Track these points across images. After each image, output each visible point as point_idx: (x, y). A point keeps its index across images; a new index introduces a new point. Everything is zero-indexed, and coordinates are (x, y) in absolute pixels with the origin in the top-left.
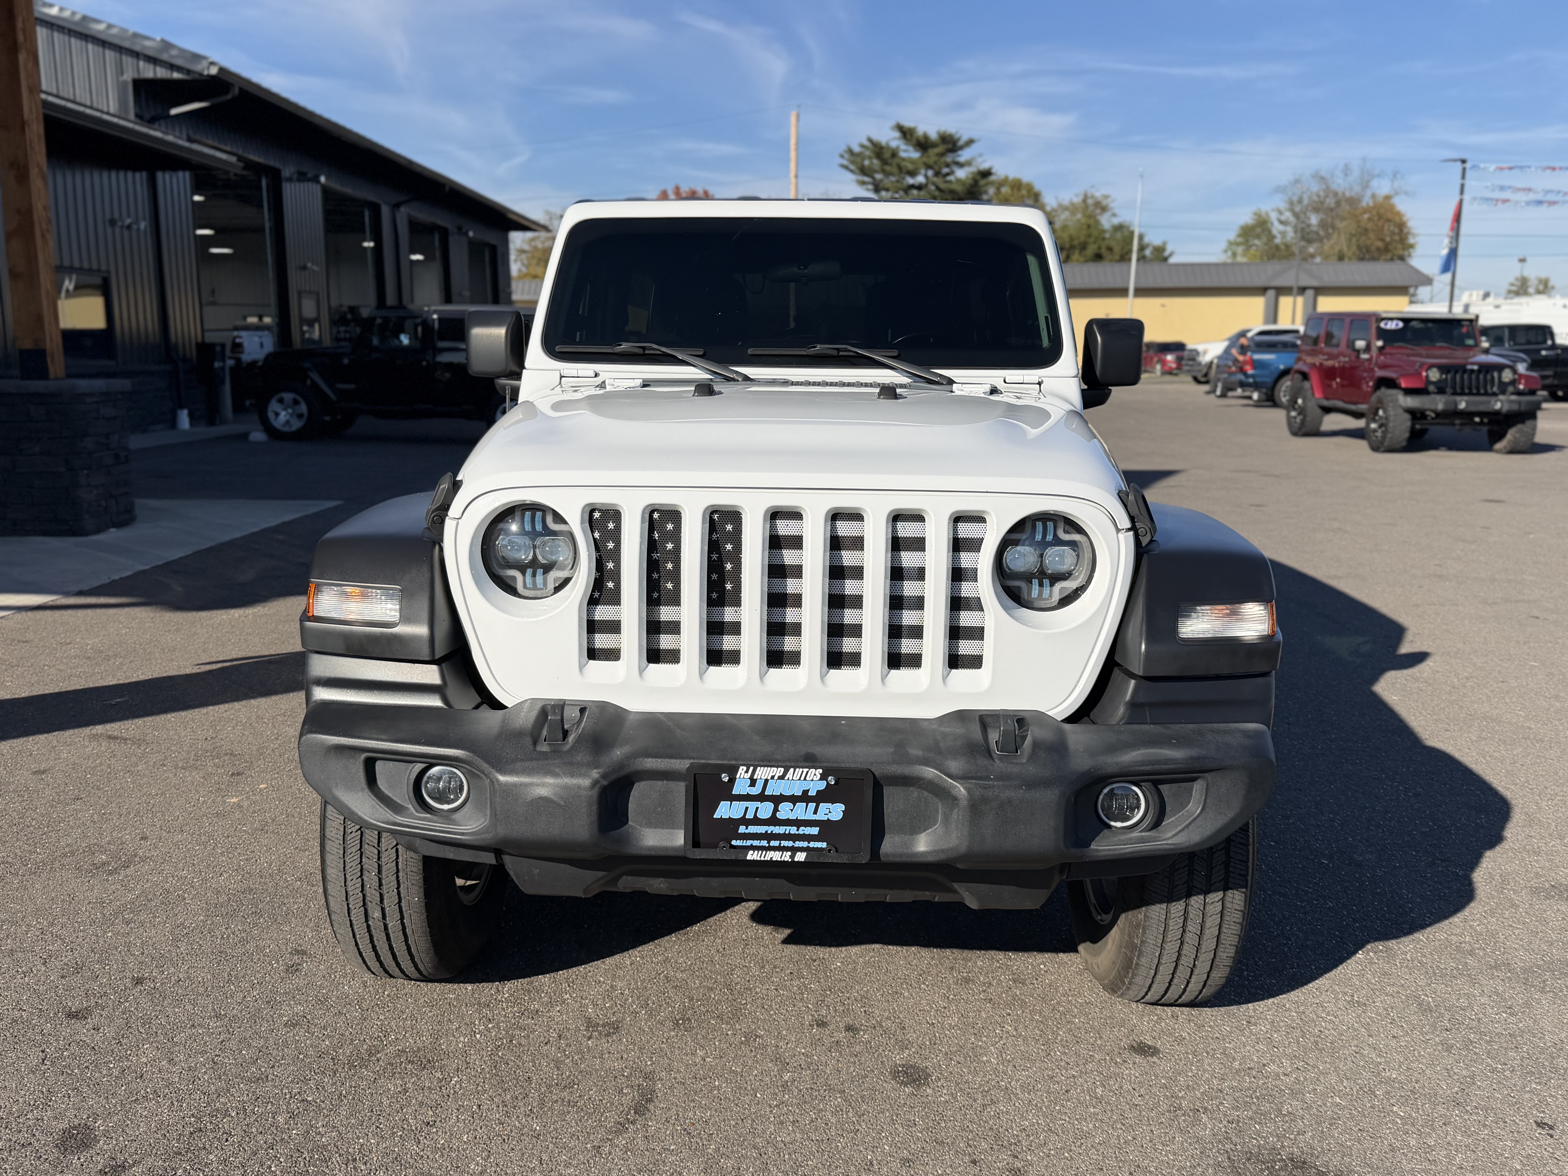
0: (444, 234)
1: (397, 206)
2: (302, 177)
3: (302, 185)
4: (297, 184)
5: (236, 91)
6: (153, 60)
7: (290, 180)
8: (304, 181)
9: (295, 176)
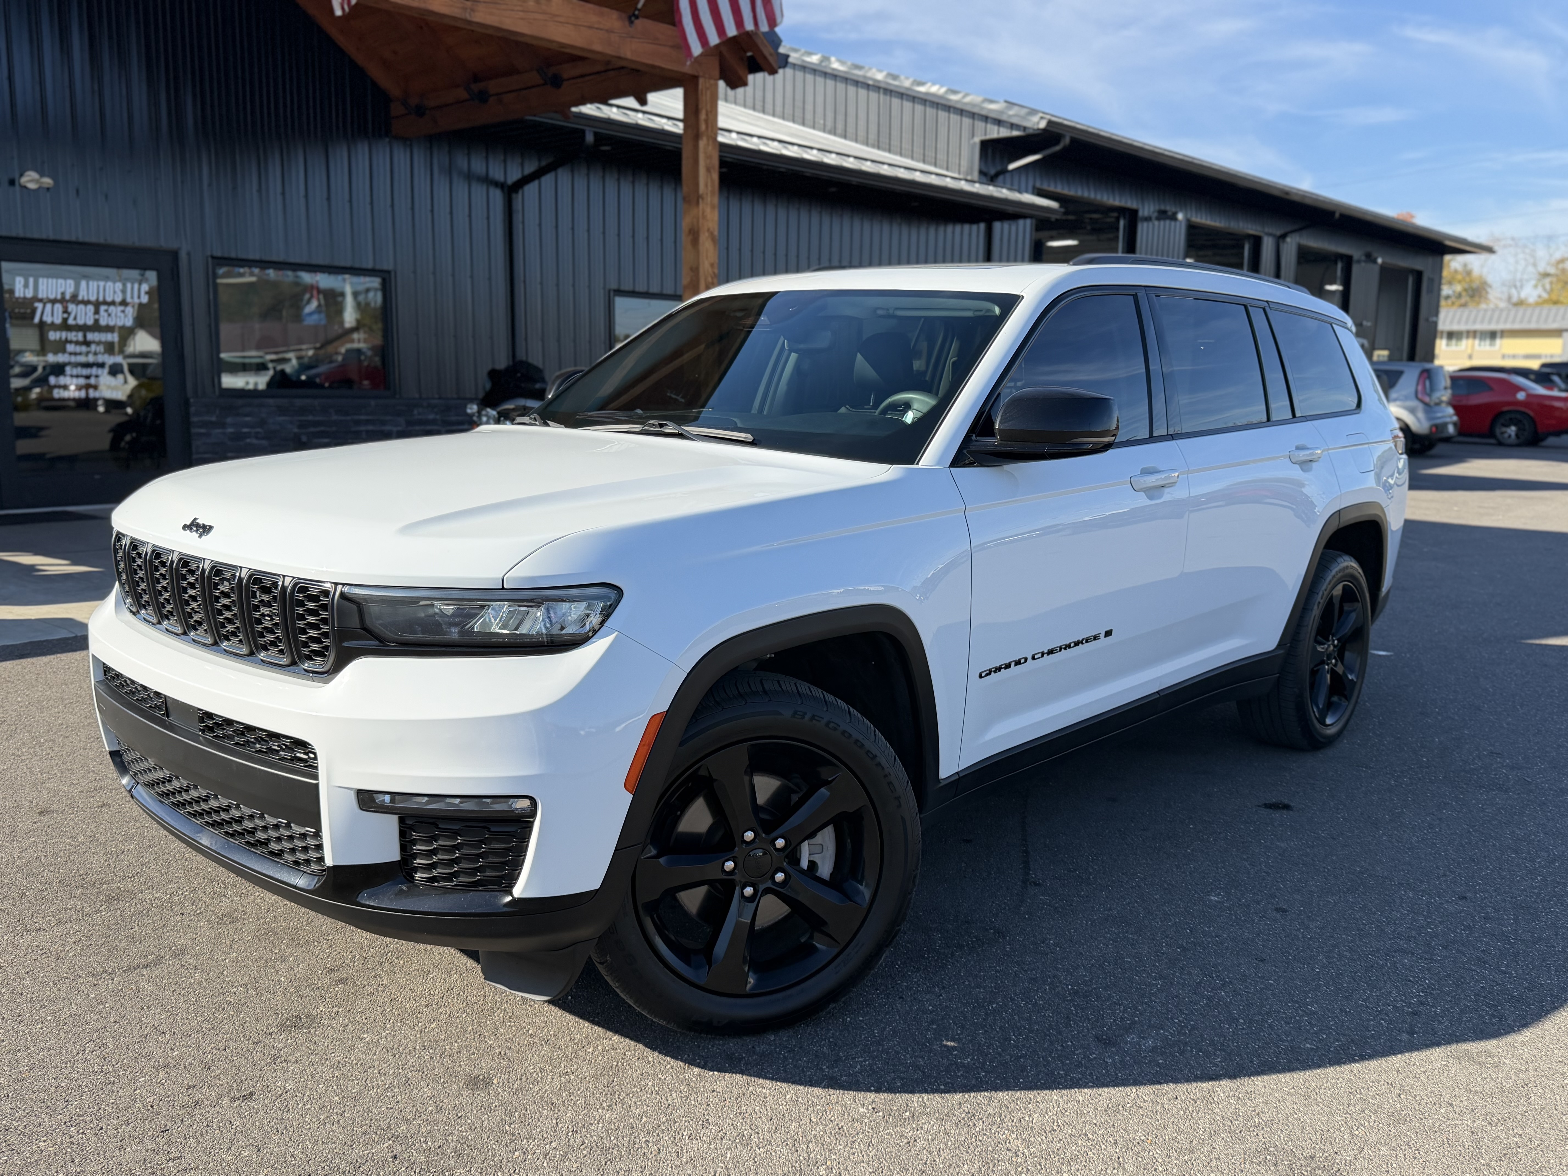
0: (1348, 261)
1: (1284, 236)
2: (1163, 215)
3: (1162, 223)
4: (1156, 223)
5: (1067, 141)
6: (999, 122)
7: (1148, 219)
8: (1165, 219)
9: (1156, 214)
